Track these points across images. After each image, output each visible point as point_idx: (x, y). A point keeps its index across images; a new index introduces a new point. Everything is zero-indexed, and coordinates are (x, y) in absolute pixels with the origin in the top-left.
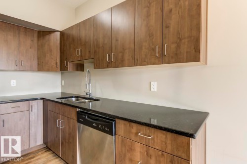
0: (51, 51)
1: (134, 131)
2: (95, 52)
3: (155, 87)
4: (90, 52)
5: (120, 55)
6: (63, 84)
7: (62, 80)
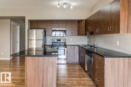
7: (88, 39)
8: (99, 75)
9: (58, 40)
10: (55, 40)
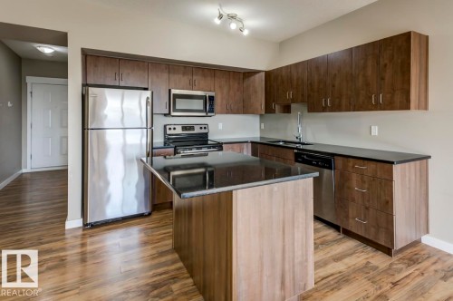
0: (256, 92)
1: (351, 164)
2: (309, 96)
3: (375, 131)
4: (303, 95)
5: (337, 100)
6: (263, 127)
7: (261, 122)
8: (367, 208)
9: (185, 128)
10: (174, 129)
